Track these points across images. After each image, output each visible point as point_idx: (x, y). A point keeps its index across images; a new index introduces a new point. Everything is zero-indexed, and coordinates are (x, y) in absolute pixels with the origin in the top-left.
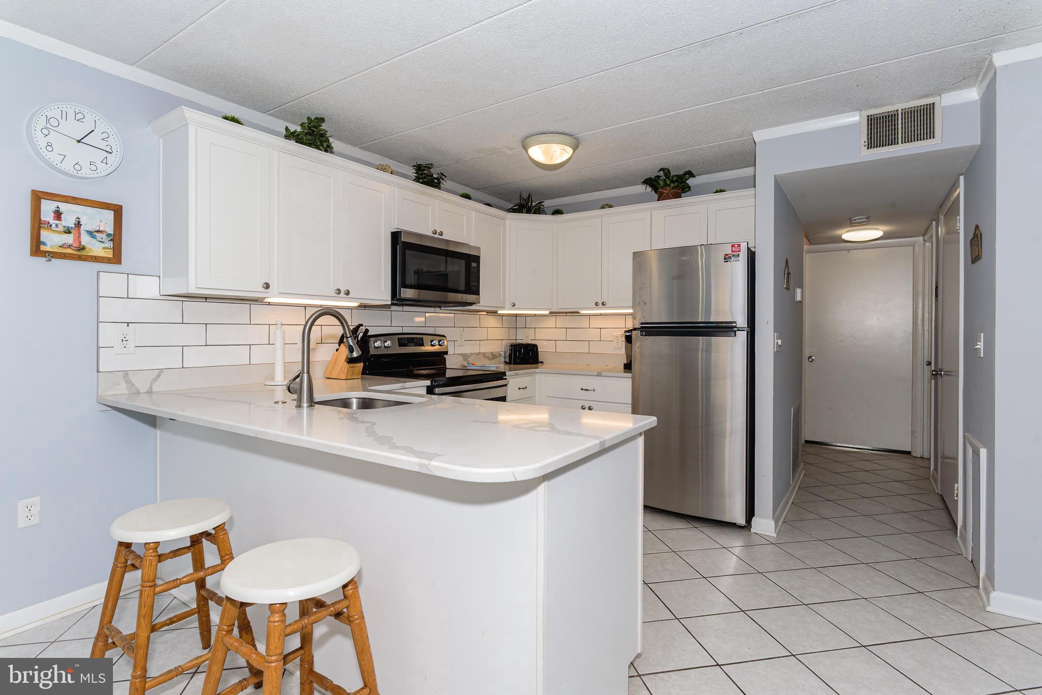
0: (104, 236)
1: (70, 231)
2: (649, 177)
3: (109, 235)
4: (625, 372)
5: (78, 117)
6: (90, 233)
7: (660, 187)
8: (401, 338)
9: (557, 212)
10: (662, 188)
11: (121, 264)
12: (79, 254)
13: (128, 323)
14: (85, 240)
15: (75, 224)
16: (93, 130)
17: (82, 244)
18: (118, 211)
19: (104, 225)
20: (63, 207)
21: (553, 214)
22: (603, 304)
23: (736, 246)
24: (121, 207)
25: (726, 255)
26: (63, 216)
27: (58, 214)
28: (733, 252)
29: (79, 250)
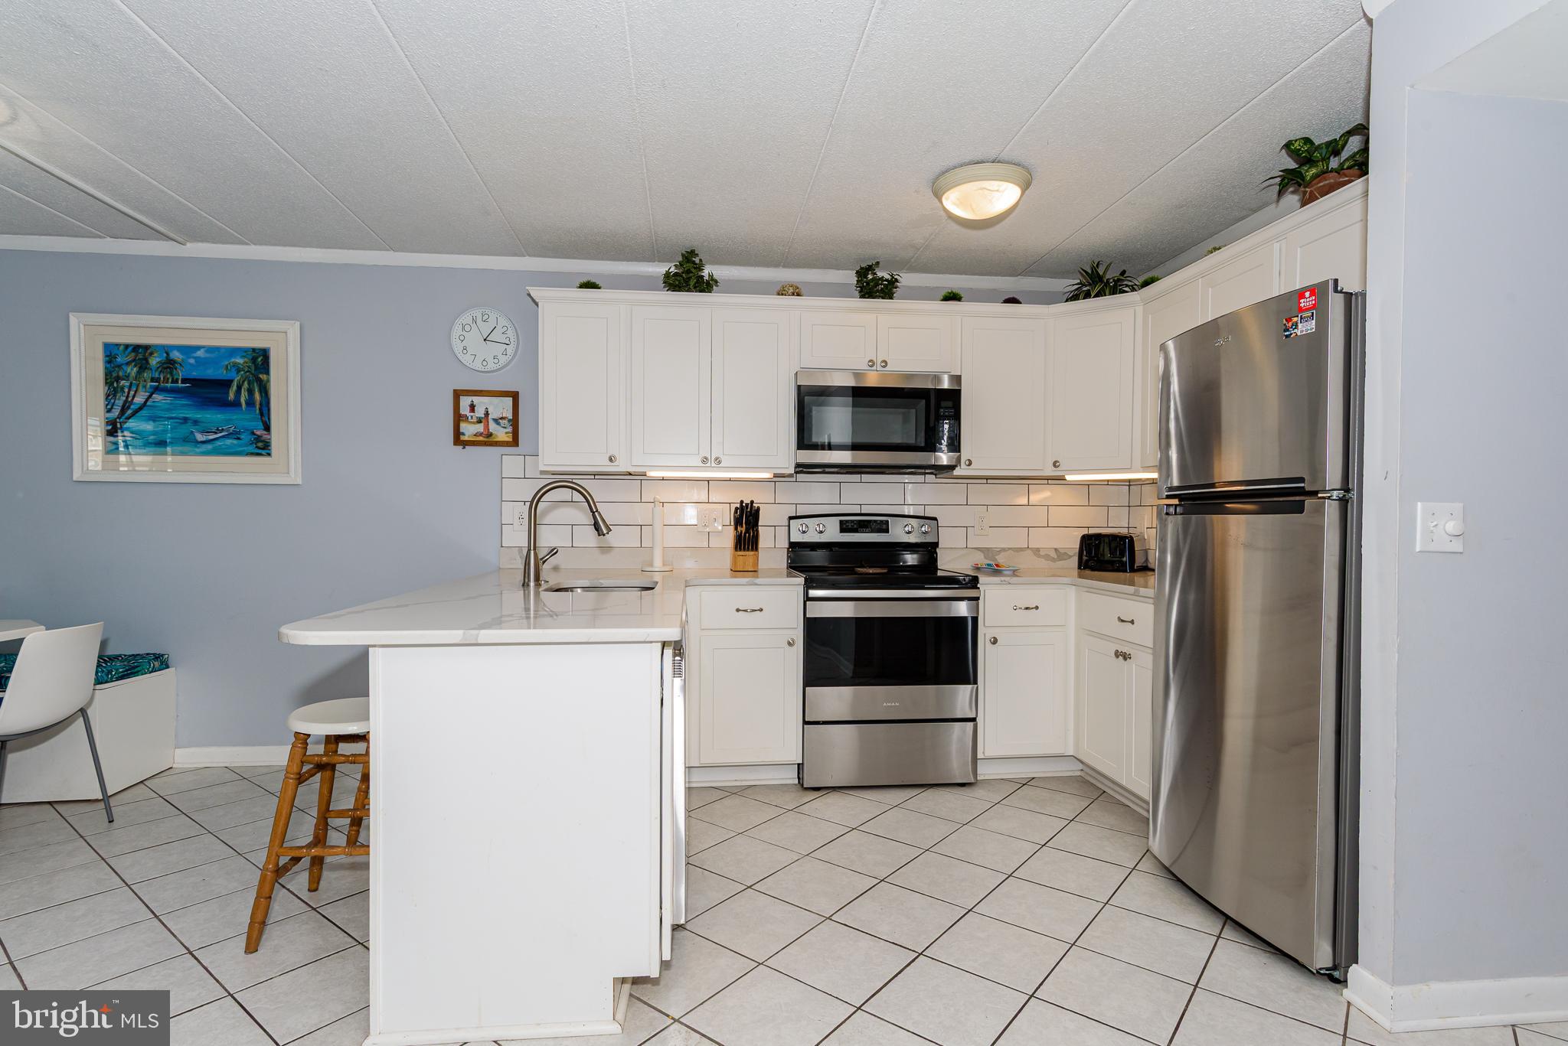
0: (506, 422)
3: (509, 420)
5: (484, 318)
6: (496, 421)
8: (847, 521)
11: (518, 446)
12: (487, 440)
14: (492, 427)
16: (495, 328)
18: (515, 397)
19: (505, 412)
20: (476, 400)
23: (1307, 294)
24: (518, 392)
25: (1288, 320)
26: (476, 408)
27: (472, 408)
28: (1301, 310)
29: (487, 437)
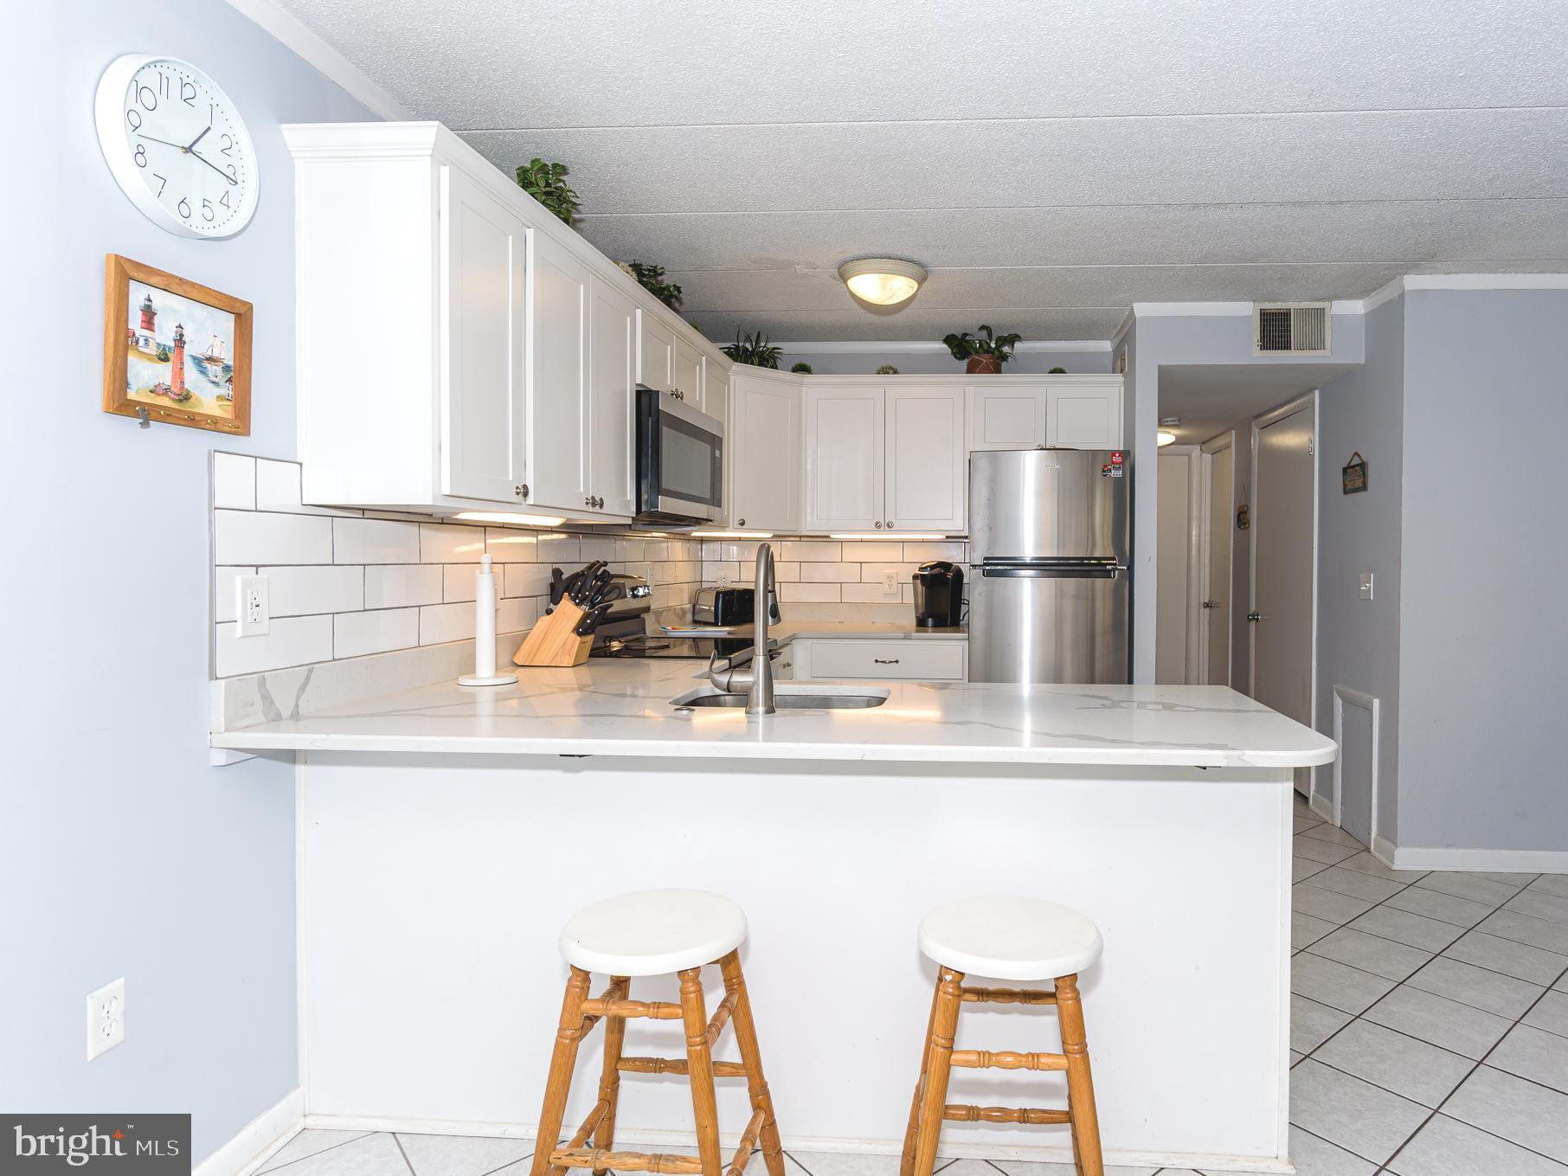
0: (219, 370)
1: (166, 355)
2: (952, 333)
3: (227, 368)
4: (918, 631)
5: (186, 92)
6: (198, 361)
7: (973, 352)
9: (802, 369)
10: (977, 353)
11: (249, 434)
12: (181, 410)
13: (257, 566)
14: (191, 375)
15: (175, 340)
16: (209, 128)
17: (186, 386)
18: (243, 316)
19: (219, 344)
20: (160, 299)
21: (793, 372)
22: (889, 526)
23: (1117, 455)
24: (249, 306)
25: (1105, 466)
26: (156, 320)
27: (149, 315)
28: (1113, 462)
29: (180, 401)
